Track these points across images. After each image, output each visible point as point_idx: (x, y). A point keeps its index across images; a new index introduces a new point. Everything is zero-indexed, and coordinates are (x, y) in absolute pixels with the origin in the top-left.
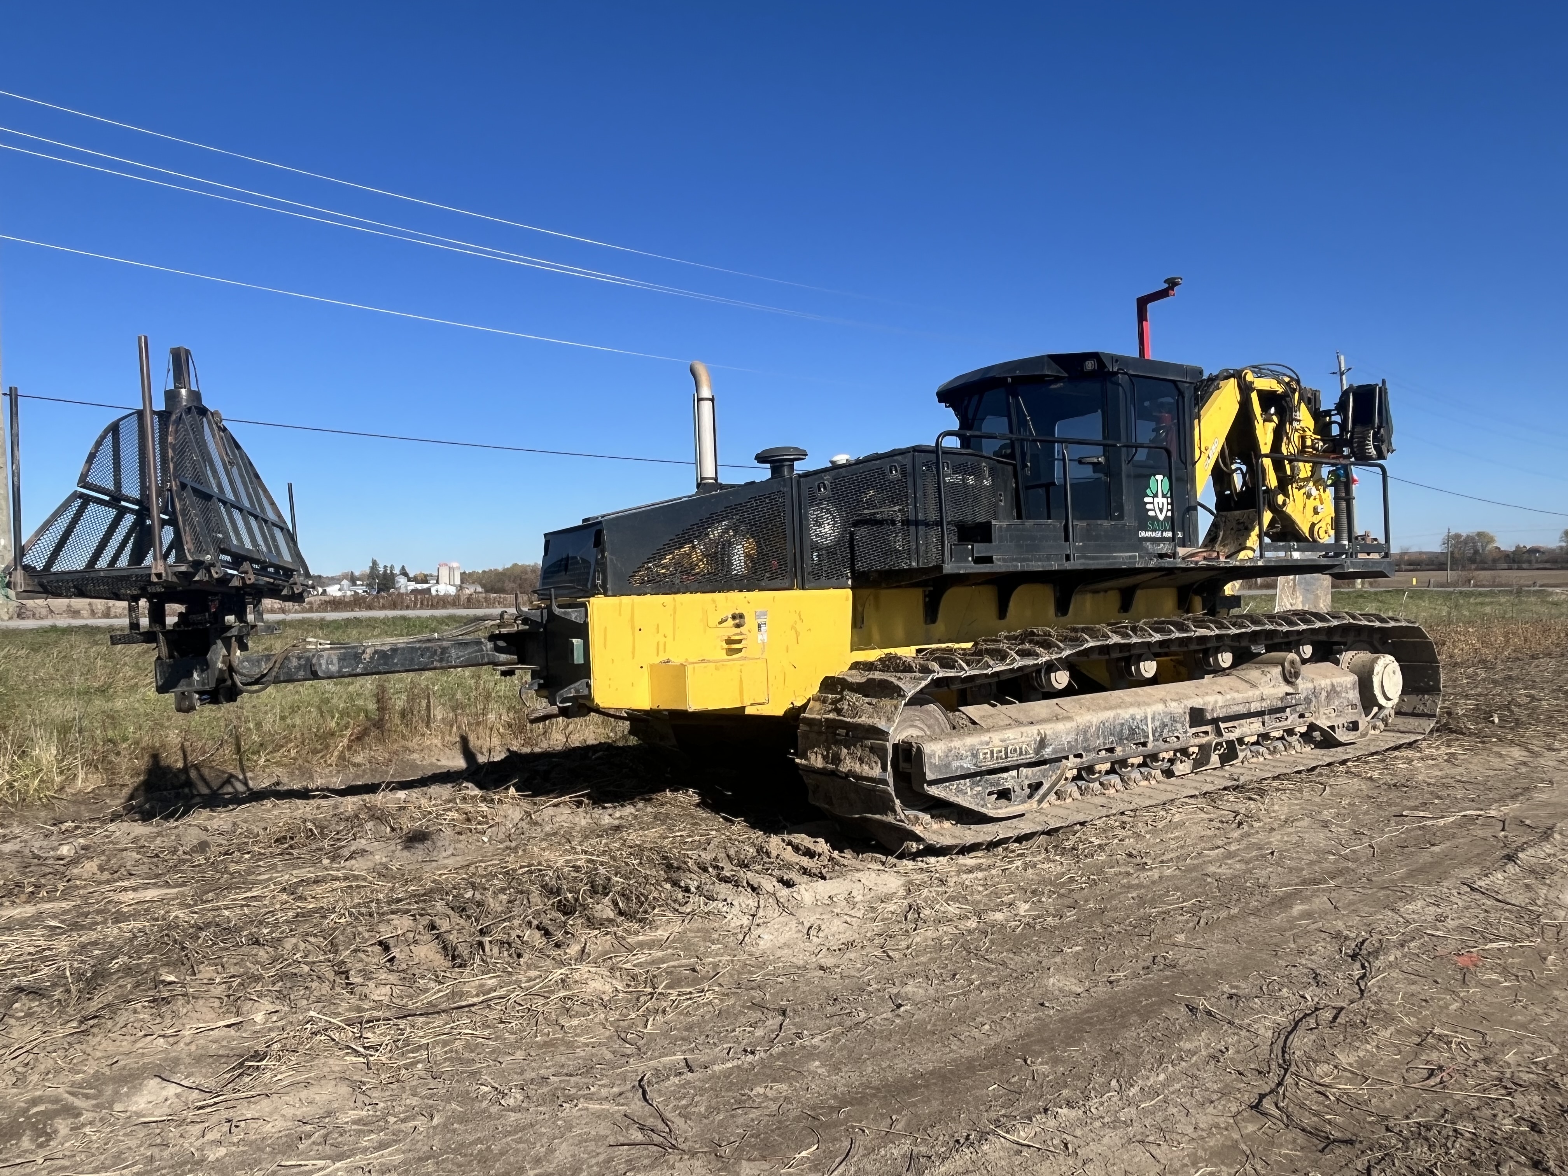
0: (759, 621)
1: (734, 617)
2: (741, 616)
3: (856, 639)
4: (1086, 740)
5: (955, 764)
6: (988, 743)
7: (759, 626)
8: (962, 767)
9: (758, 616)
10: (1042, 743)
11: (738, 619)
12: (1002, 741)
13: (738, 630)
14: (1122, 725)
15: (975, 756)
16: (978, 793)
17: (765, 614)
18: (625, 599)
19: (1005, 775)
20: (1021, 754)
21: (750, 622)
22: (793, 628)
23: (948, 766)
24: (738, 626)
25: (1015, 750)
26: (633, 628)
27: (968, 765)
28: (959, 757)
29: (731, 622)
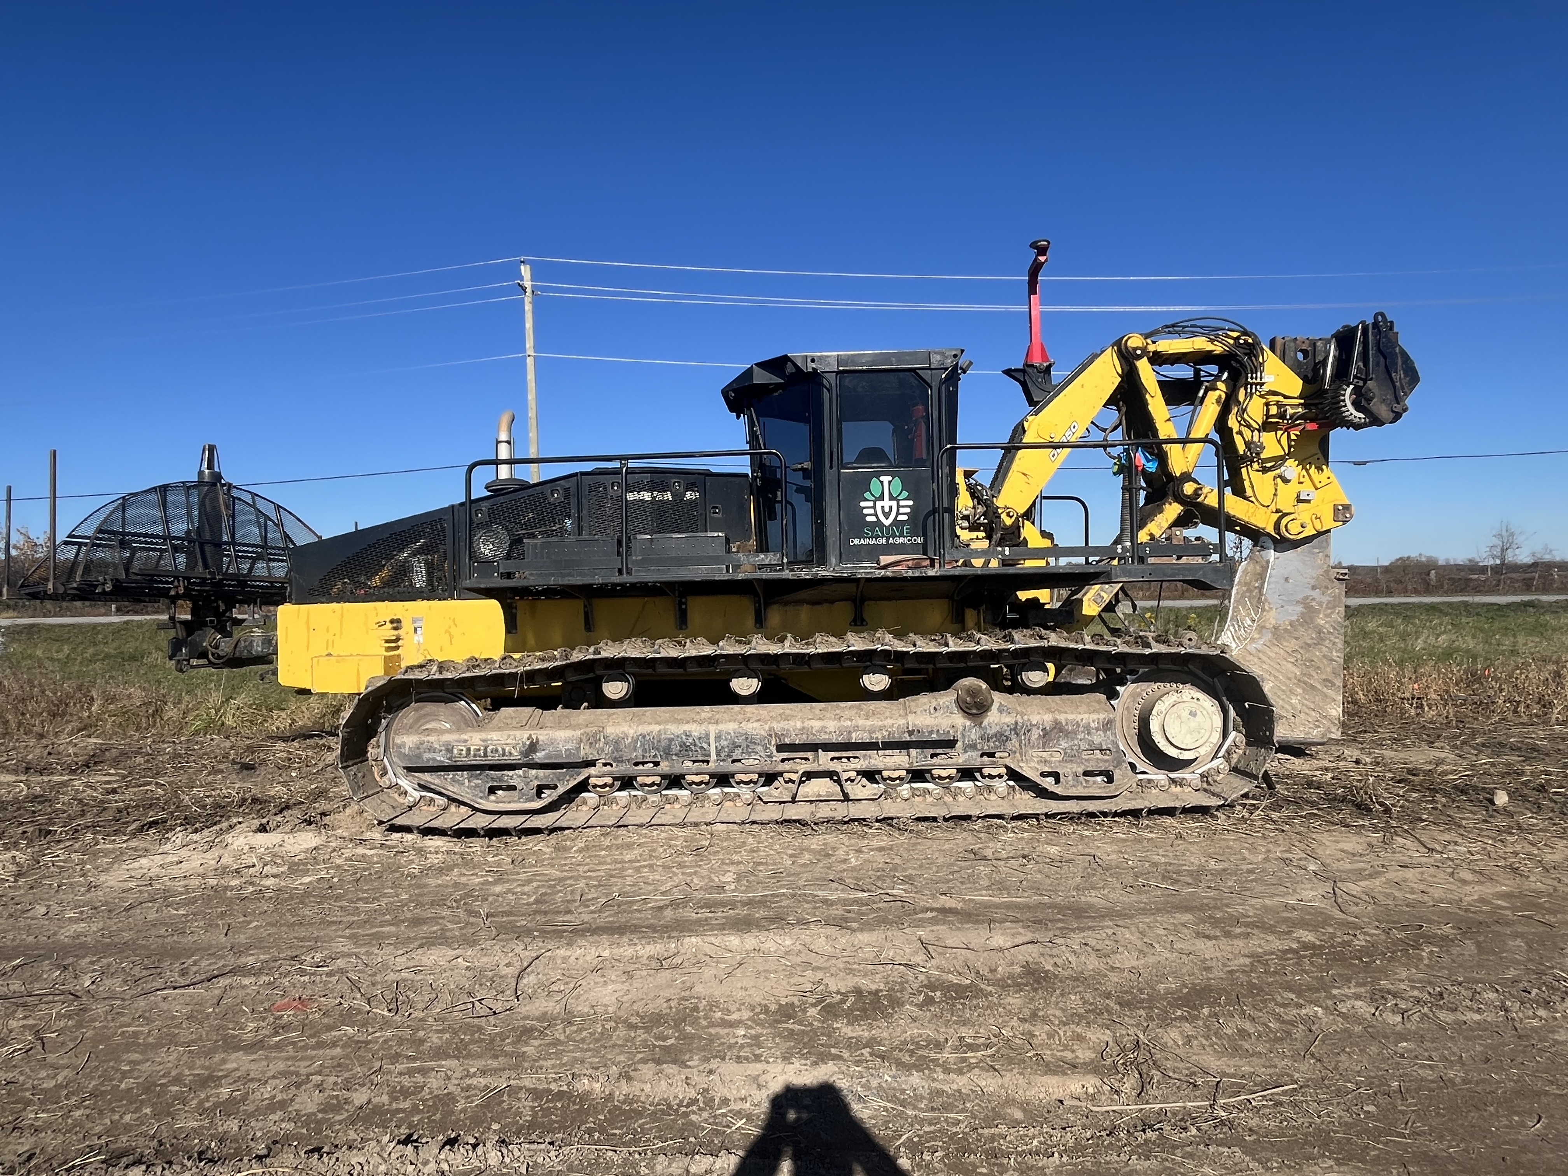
0: (416, 625)
1: (392, 622)
2: (398, 621)
3: (510, 643)
4: (617, 749)
5: (427, 756)
6: (466, 741)
7: (416, 629)
8: (434, 759)
9: (414, 621)
10: (533, 747)
11: (396, 623)
12: (483, 741)
13: (396, 633)
14: (671, 740)
15: (450, 750)
16: (477, 786)
17: (421, 620)
18: (303, 607)
19: (511, 773)
20: (504, 754)
21: (407, 627)
22: (446, 631)
23: (419, 756)
24: (396, 629)
25: (497, 750)
26: (308, 628)
27: (441, 758)
28: (433, 750)
29: (389, 625)
